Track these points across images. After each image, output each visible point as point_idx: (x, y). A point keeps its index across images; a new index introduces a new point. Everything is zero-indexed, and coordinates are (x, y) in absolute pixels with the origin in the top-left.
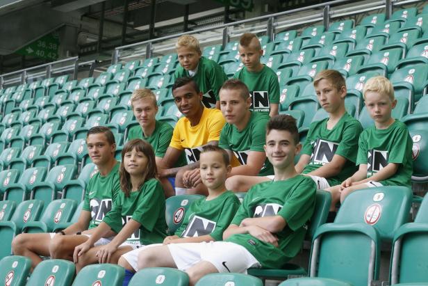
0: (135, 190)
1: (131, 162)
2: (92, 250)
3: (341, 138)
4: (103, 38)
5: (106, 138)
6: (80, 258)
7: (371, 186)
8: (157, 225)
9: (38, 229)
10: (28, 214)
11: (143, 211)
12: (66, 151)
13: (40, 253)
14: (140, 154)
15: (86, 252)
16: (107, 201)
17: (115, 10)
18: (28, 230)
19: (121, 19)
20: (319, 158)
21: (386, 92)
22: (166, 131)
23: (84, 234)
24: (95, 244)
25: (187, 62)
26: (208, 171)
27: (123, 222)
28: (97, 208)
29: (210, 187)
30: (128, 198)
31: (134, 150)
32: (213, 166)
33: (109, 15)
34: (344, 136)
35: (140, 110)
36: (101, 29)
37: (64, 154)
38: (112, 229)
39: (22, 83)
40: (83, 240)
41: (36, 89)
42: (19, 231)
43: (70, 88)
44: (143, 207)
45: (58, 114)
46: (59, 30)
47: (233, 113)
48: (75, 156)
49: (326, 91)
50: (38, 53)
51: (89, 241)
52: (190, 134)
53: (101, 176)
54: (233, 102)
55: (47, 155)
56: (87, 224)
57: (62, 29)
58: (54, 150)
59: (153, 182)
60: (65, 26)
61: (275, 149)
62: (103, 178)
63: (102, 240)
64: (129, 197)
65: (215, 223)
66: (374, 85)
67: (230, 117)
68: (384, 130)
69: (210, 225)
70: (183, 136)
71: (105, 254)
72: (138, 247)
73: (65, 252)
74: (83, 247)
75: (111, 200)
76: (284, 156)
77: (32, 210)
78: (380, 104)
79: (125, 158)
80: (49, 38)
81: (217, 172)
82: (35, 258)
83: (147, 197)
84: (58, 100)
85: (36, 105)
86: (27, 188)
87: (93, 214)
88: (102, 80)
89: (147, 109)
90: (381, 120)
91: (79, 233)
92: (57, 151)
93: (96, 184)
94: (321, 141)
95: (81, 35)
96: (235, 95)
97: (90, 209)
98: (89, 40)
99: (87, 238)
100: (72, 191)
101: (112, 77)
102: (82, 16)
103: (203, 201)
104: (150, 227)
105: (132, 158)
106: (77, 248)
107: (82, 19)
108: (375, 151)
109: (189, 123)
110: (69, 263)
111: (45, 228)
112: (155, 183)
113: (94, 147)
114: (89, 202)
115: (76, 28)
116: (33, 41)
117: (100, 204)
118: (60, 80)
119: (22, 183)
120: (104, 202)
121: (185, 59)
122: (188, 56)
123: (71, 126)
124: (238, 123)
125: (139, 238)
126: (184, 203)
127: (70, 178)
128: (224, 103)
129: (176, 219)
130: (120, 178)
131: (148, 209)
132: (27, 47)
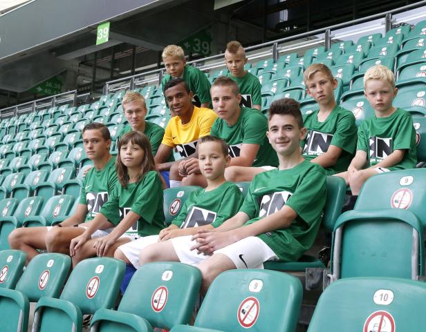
0: (132, 181)
1: (128, 154)
2: (89, 243)
3: (335, 129)
4: (96, 80)
5: (101, 134)
6: (76, 251)
7: (380, 172)
8: (155, 217)
9: (37, 223)
10: (29, 210)
11: (143, 203)
12: (67, 157)
13: (36, 247)
14: (136, 146)
15: (82, 245)
16: (103, 194)
17: (105, 59)
18: (28, 224)
19: (109, 66)
20: (314, 148)
21: (388, 80)
22: (157, 132)
23: (81, 226)
24: (92, 236)
25: (173, 70)
26: (207, 161)
27: (121, 214)
28: (93, 201)
29: (209, 178)
30: (125, 190)
31: (130, 143)
32: (211, 156)
33: (100, 62)
34: (338, 127)
35: (130, 112)
36: (94, 74)
37: (64, 160)
38: (109, 220)
39: (33, 111)
40: (80, 233)
41: (44, 115)
42: (20, 225)
43: (70, 113)
44: (143, 199)
45: (60, 131)
46: (61, 74)
47: (226, 108)
48: (73, 161)
49: (322, 83)
50: (46, 91)
51: (85, 233)
52: (182, 132)
53: (97, 170)
54: (225, 98)
55: (50, 161)
56: (84, 217)
57: (64, 73)
58: (56, 157)
59: (152, 175)
60: (66, 71)
61: (279, 134)
62: (98, 172)
63: (99, 232)
64: (127, 189)
65: (215, 213)
66: (376, 74)
67: (223, 112)
68: (386, 118)
69: (211, 216)
70: (175, 134)
71: (102, 246)
72: (136, 239)
73: (62, 246)
74: (80, 239)
75: (107, 193)
76: (288, 142)
77: (33, 206)
78: (383, 92)
79: (121, 151)
80: (55, 80)
81: (215, 162)
82: (32, 251)
83: (146, 189)
84: (60, 121)
85: (43, 125)
86: (31, 188)
87: (89, 207)
88: (96, 106)
89: (137, 111)
90: (383, 108)
91: (77, 226)
92: (59, 158)
93: (92, 179)
94: (314, 132)
95: (79, 77)
96: (227, 91)
97: (86, 202)
98: (85, 82)
99: (84, 230)
100: (70, 189)
101: (104, 104)
102: (80, 64)
103: (202, 192)
104: (149, 219)
105: (128, 151)
106: (73, 241)
107: (79, 66)
108: (377, 138)
109: (180, 121)
110: (65, 257)
111: (44, 222)
112: (154, 175)
113: (90, 143)
114: (85, 196)
115: (75, 72)
116: (41, 82)
117: (96, 196)
118: (63, 108)
119: (27, 184)
120: (100, 195)
121: (172, 68)
122: (174, 64)
123: (71, 139)
124: (229, 119)
125: (137, 231)
126: (180, 194)
127: (69, 178)
128: (217, 99)
129: (172, 210)
130: (116, 171)
131: (147, 201)
132: (37, 86)
